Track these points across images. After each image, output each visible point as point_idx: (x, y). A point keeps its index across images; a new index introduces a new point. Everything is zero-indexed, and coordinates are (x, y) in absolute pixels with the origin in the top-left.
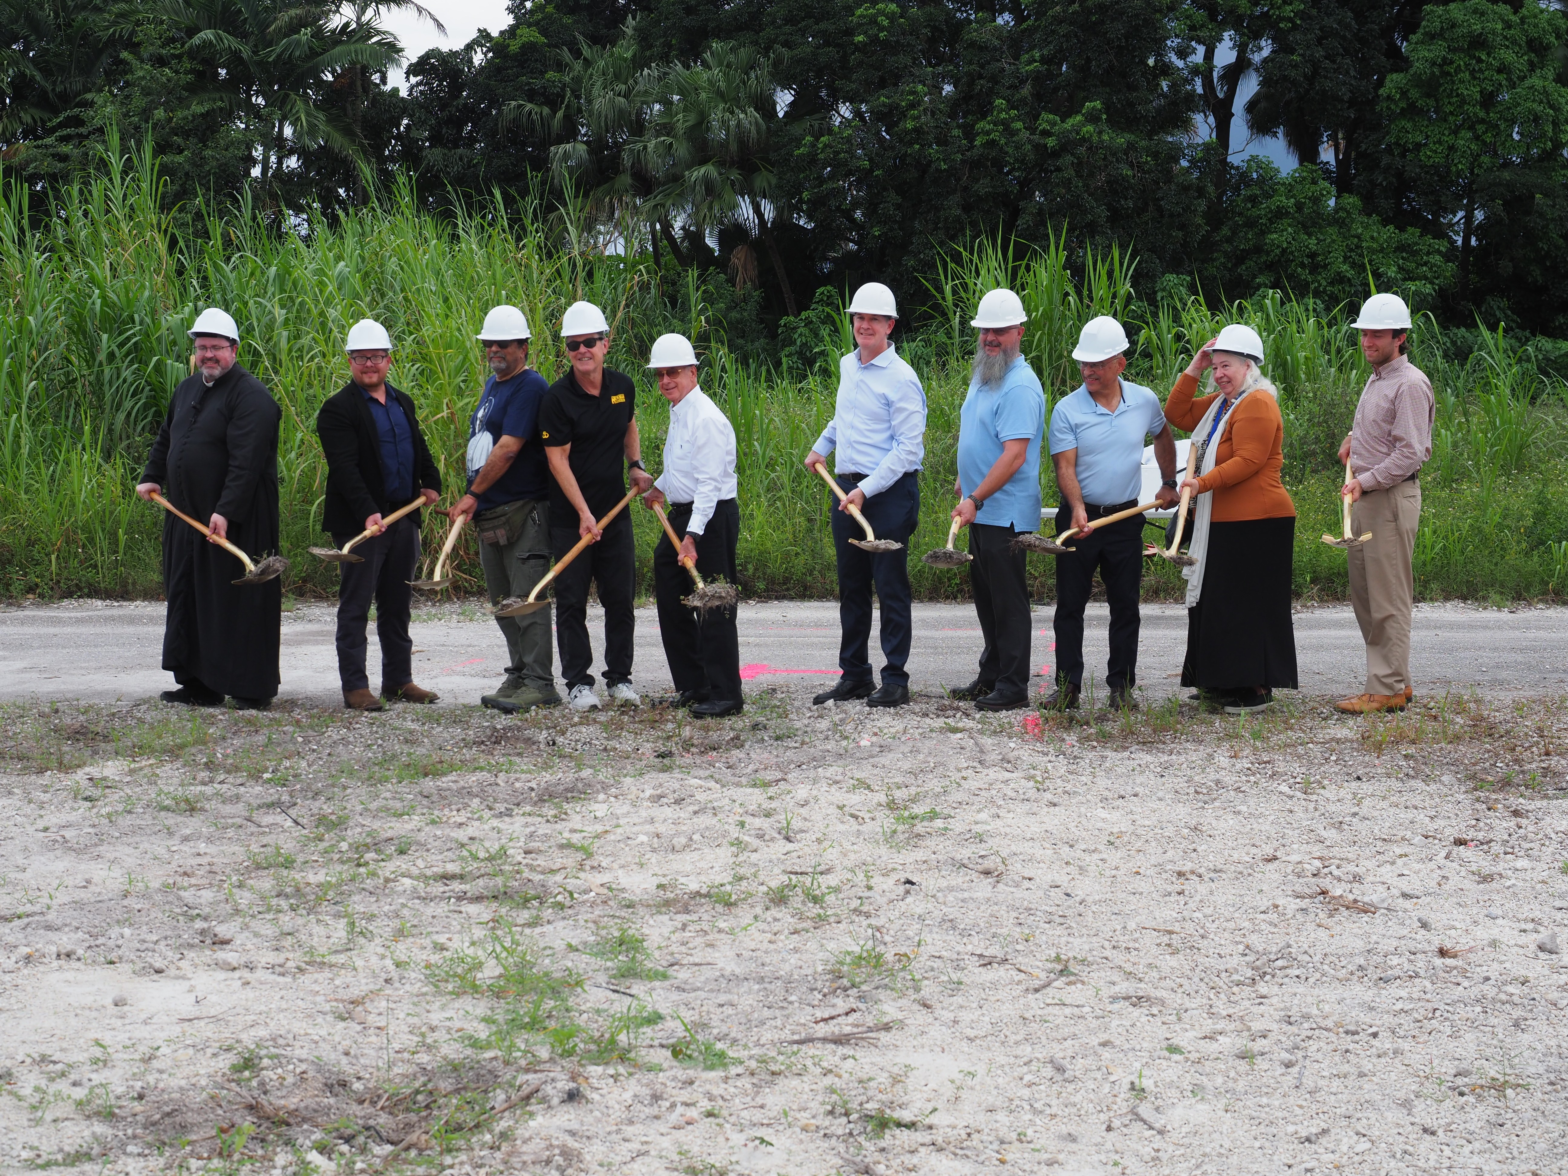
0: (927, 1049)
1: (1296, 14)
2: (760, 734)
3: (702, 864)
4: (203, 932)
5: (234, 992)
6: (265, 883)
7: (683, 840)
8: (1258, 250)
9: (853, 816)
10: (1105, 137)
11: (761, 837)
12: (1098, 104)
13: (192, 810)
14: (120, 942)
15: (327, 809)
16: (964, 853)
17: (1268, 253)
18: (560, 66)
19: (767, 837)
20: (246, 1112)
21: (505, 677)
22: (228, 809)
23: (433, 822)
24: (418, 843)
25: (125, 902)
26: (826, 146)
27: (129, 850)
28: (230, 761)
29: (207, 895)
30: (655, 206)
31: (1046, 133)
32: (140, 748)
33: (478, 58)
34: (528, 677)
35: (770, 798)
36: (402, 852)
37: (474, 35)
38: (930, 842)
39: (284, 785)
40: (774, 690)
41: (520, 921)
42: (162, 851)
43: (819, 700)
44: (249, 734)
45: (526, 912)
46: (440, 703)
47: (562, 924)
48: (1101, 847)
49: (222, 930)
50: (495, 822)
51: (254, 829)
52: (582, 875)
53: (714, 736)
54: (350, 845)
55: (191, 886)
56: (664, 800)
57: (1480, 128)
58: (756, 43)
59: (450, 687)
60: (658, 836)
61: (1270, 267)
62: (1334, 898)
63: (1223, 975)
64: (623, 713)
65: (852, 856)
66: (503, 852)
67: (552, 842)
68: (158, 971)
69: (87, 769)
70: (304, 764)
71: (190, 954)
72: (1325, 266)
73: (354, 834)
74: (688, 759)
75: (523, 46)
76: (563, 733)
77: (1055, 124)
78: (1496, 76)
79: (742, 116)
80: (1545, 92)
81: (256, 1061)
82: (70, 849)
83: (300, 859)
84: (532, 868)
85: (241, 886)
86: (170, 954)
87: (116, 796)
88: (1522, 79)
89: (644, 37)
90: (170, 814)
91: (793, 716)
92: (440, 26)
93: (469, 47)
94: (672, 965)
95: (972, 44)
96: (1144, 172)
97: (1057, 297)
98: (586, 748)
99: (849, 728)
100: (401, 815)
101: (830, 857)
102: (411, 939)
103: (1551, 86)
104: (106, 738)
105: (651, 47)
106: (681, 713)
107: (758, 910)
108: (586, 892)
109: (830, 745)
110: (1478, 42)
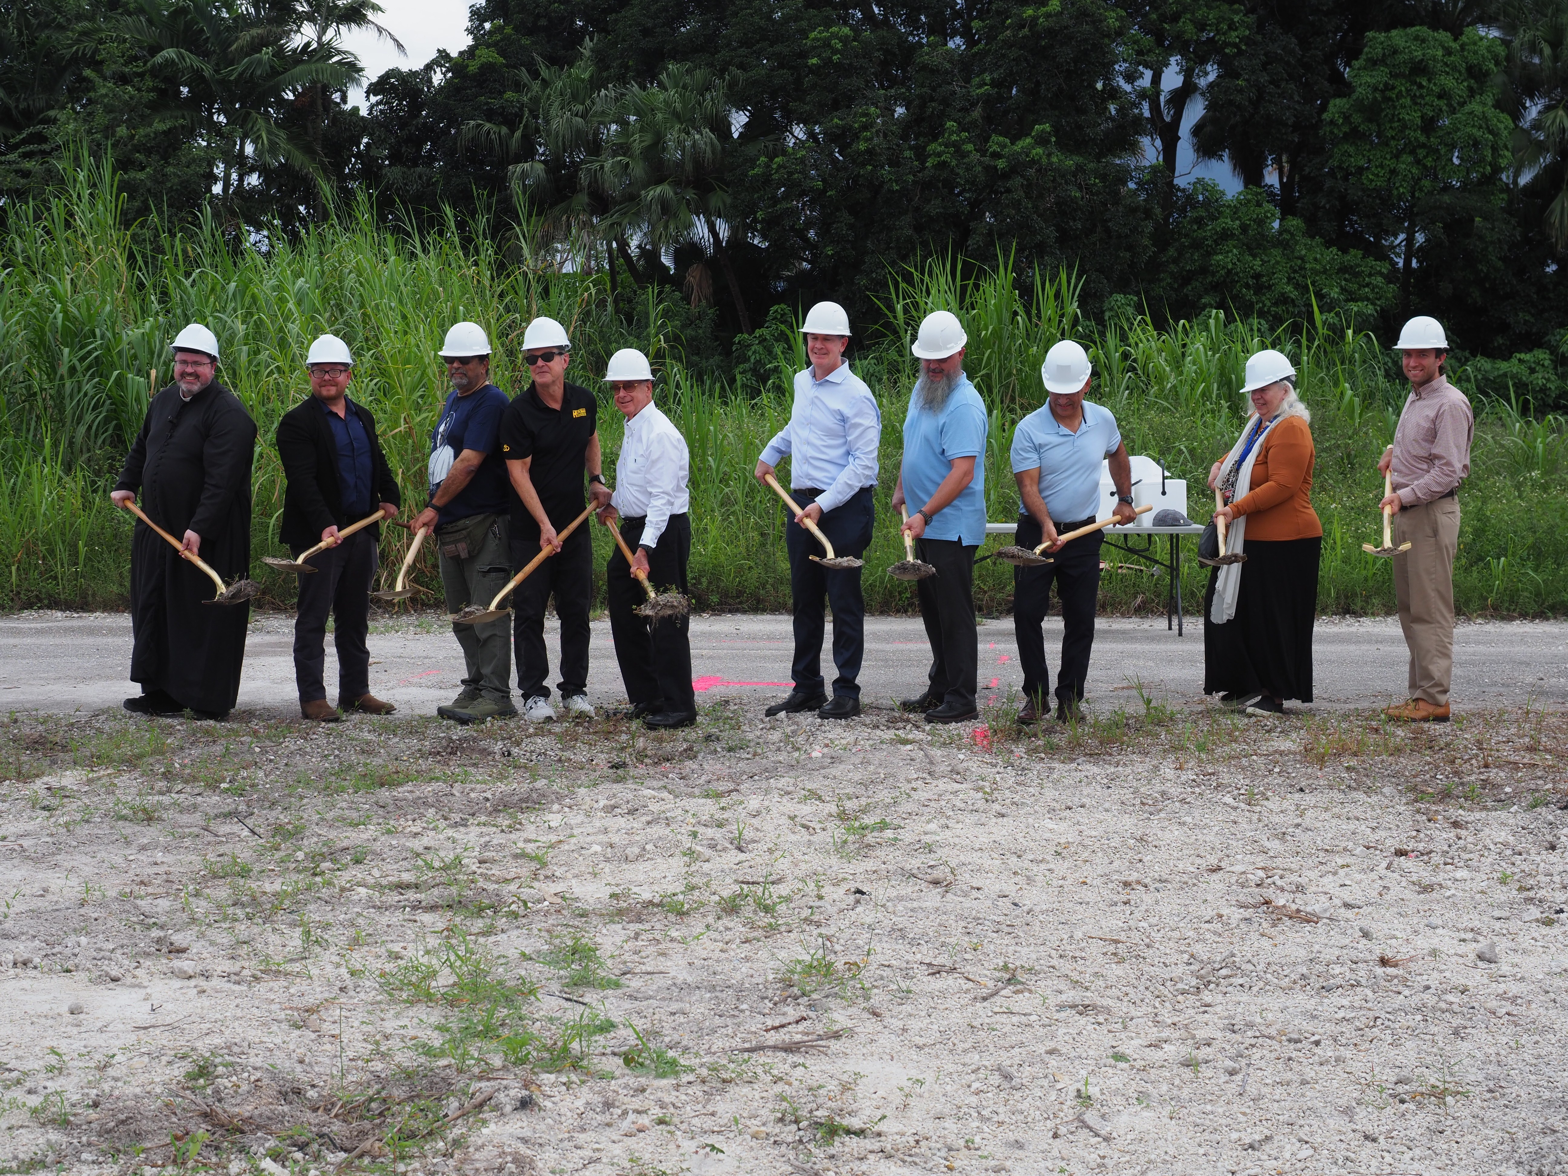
0: (876, 1057)
1: (1241, 40)
2: (713, 746)
3: (655, 874)
4: (159, 941)
5: (190, 1000)
6: (222, 892)
7: (636, 850)
9: (804, 826)
10: (1054, 159)
11: (713, 847)
12: (1047, 127)
13: (150, 819)
14: (76, 951)
15: (284, 819)
16: (914, 863)
17: (1213, 274)
18: (518, 87)
19: (719, 847)
20: (200, 1120)
21: (461, 689)
22: (185, 819)
23: (389, 832)
24: (374, 853)
25: (82, 911)
26: (780, 166)
27: (87, 859)
28: (188, 771)
29: (164, 904)
30: (612, 225)
31: (996, 155)
32: (98, 757)
33: (437, 78)
34: (485, 688)
35: (723, 809)
36: (358, 862)
37: (434, 55)
38: (880, 853)
39: (241, 795)
40: (727, 702)
41: (475, 930)
42: (119, 860)
43: (771, 712)
44: (207, 744)
45: (480, 921)
46: (397, 715)
47: (516, 932)
48: (1049, 858)
49: (179, 939)
50: (450, 832)
51: (211, 838)
52: (536, 884)
53: (668, 747)
54: (306, 854)
55: (147, 895)
56: (618, 811)
57: (1421, 153)
58: (711, 65)
59: (406, 698)
60: (611, 846)
61: (1216, 287)
62: (1277, 908)
63: (1168, 983)
64: (577, 724)
65: (803, 866)
66: (458, 862)
67: (507, 852)
68: (115, 980)
69: (45, 779)
70: (261, 774)
71: (147, 963)
72: (1269, 287)
73: (310, 843)
74: (641, 770)
75: (482, 66)
76: (518, 744)
77: (1003, 146)
78: (1436, 102)
79: (697, 137)
80: (1485, 118)
81: (211, 1069)
82: (28, 858)
83: (257, 868)
84: (487, 878)
85: (197, 895)
86: (126, 962)
87: (74, 806)
88: (1462, 104)
89: (601, 59)
90: (127, 824)
91: (746, 728)
92: (400, 46)
93: (429, 67)
94: (624, 974)
95: (924, 67)
96: (1092, 194)
97: (1006, 316)
98: (540, 758)
99: (801, 739)
100: (357, 825)
101: (782, 867)
102: (367, 948)
103: (1491, 112)
104: (65, 748)
105: (608, 68)
106: (635, 725)
107: (710, 919)
108: (540, 901)
109: (782, 757)
110: (1419, 69)
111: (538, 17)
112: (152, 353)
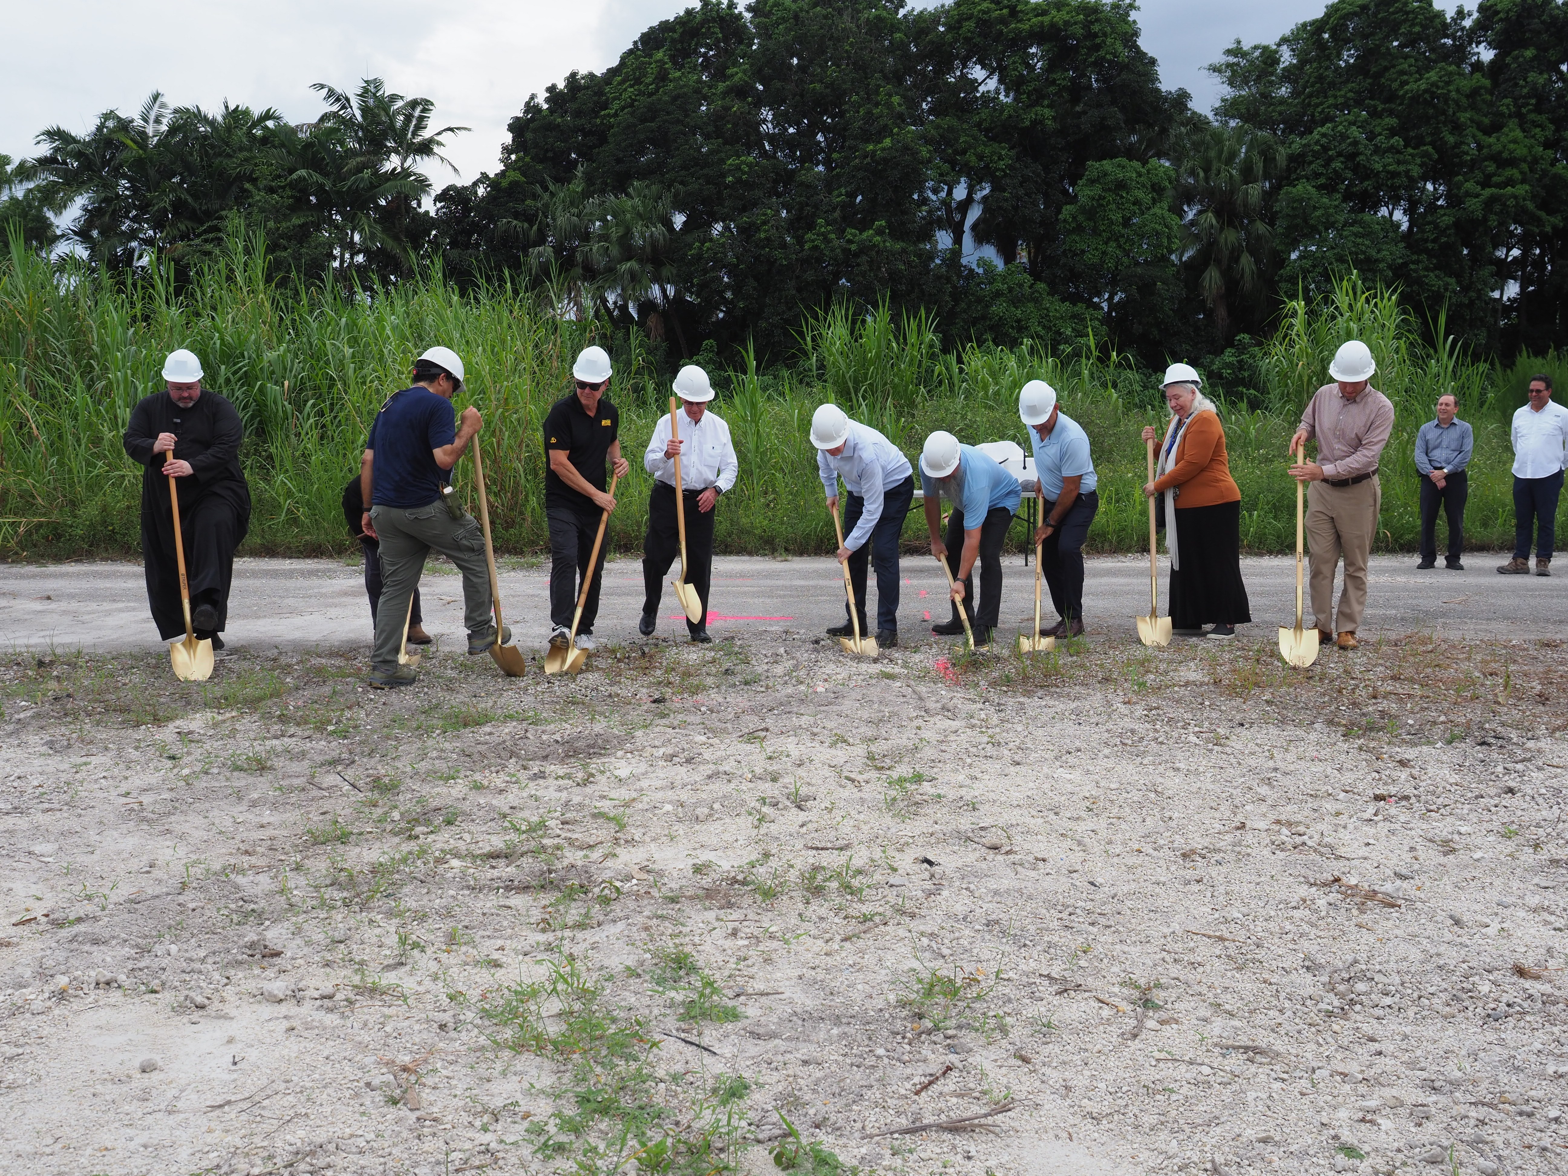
0: (1051, 1134)
1: (1006, 167)
3: (726, 837)
4: (252, 945)
5: (277, 1044)
6: (321, 865)
7: (706, 811)
8: (984, 317)
9: (848, 778)
10: (888, 244)
11: (775, 805)
12: (883, 223)
13: (263, 769)
14: (165, 962)
15: (381, 769)
16: (965, 822)
18: (535, 197)
19: (780, 806)
22: (295, 767)
23: (476, 787)
24: (464, 813)
25: (181, 899)
26: (708, 249)
27: (199, 821)
28: (300, 713)
29: (265, 882)
30: (597, 288)
31: (850, 242)
33: (481, 191)
36: (449, 823)
37: (478, 176)
38: (929, 811)
39: (345, 737)
40: (733, 637)
41: (570, 920)
42: (228, 822)
44: (317, 684)
45: (573, 905)
47: (613, 929)
48: (1083, 814)
49: (275, 935)
50: (532, 788)
51: (315, 793)
54: (402, 814)
55: (252, 867)
56: (676, 759)
57: (1122, 240)
58: (662, 182)
60: (681, 804)
62: (1350, 887)
63: (1308, 1002)
64: (620, 660)
65: (865, 828)
66: (542, 825)
67: (586, 811)
68: (202, 1007)
69: (178, 723)
70: (362, 714)
71: (239, 974)
73: (405, 800)
74: (678, 704)
75: (510, 183)
76: (574, 679)
77: (855, 235)
78: (1132, 207)
79: (654, 230)
80: (1163, 217)
82: (144, 820)
83: (356, 829)
84: (571, 842)
85: (298, 868)
86: (216, 976)
88: (1149, 209)
89: (589, 179)
90: (242, 774)
91: (754, 662)
92: (455, 170)
93: (475, 184)
94: (738, 995)
95: (802, 184)
96: (912, 267)
97: (884, 343)
98: (594, 694)
100: (447, 779)
101: (845, 831)
102: (464, 949)
103: (1167, 214)
105: (594, 184)
107: (801, 906)
108: (629, 878)
109: (790, 690)
110: (1121, 185)
111: (547, 151)
112: (285, 369)
